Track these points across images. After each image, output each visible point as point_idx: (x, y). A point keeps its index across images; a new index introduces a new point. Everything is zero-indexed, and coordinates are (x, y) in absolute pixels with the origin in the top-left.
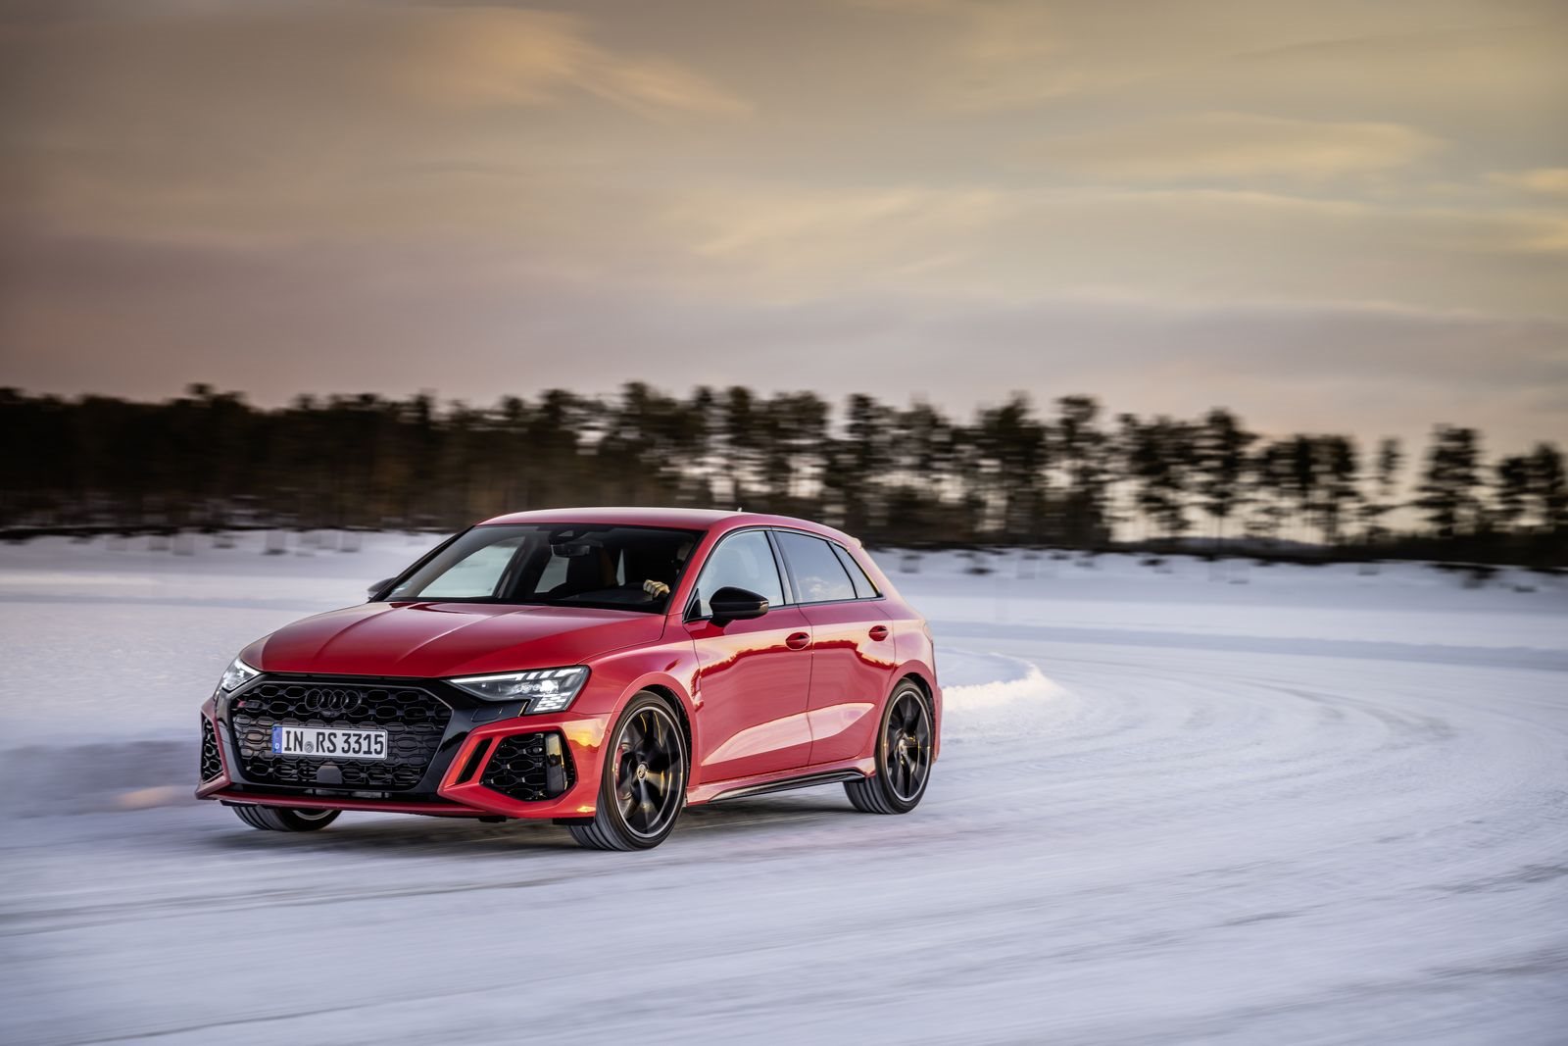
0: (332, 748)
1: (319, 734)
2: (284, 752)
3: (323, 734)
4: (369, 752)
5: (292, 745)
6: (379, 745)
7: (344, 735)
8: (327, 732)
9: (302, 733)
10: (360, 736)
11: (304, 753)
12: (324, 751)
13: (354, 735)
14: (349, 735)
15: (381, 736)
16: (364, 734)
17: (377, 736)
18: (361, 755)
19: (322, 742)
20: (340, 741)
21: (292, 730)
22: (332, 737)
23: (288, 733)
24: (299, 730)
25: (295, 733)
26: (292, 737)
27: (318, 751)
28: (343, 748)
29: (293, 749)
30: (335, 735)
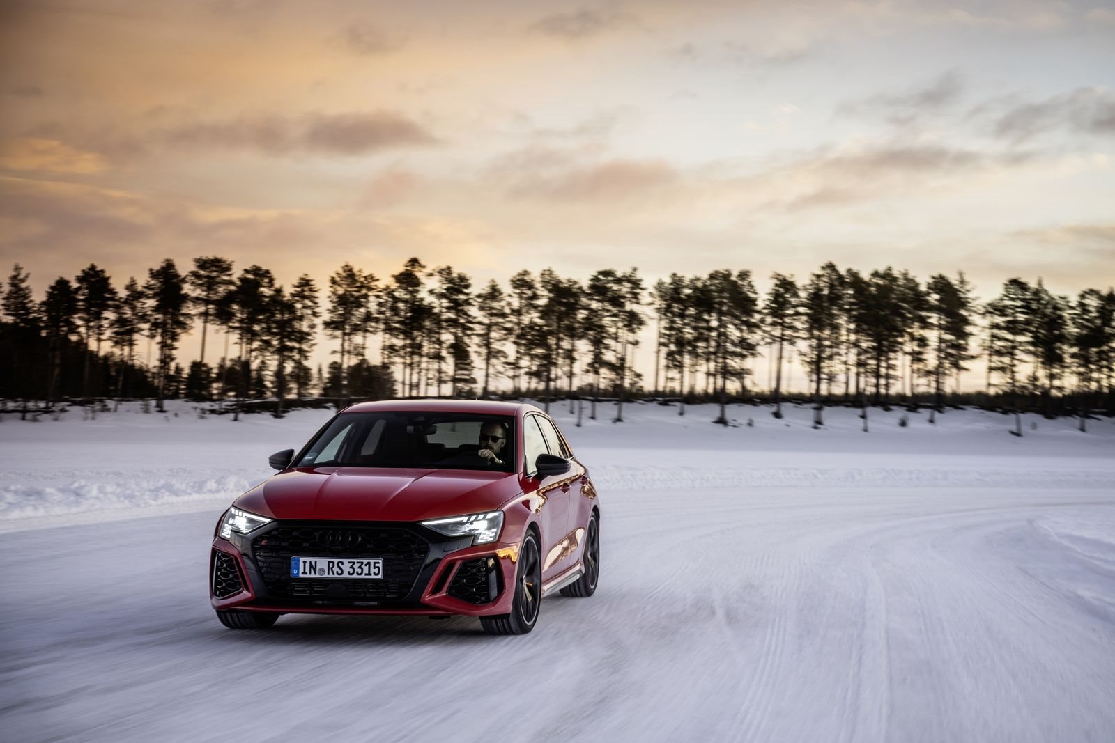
0: (340, 572)
1: (329, 562)
2: (301, 575)
3: (333, 563)
4: (369, 574)
5: (307, 571)
6: (377, 569)
7: (349, 562)
8: (336, 561)
9: (316, 562)
10: (362, 563)
11: (318, 576)
12: (334, 574)
13: (358, 563)
14: (354, 563)
15: (379, 563)
16: (365, 561)
17: (375, 563)
18: (363, 576)
19: (332, 568)
21: (308, 560)
22: (340, 564)
23: (305, 562)
24: (313, 560)
25: (310, 562)
26: (308, 565)
27: (329, 574)
28: (349, 572)
29: (308, 573)
30: (342, 563)
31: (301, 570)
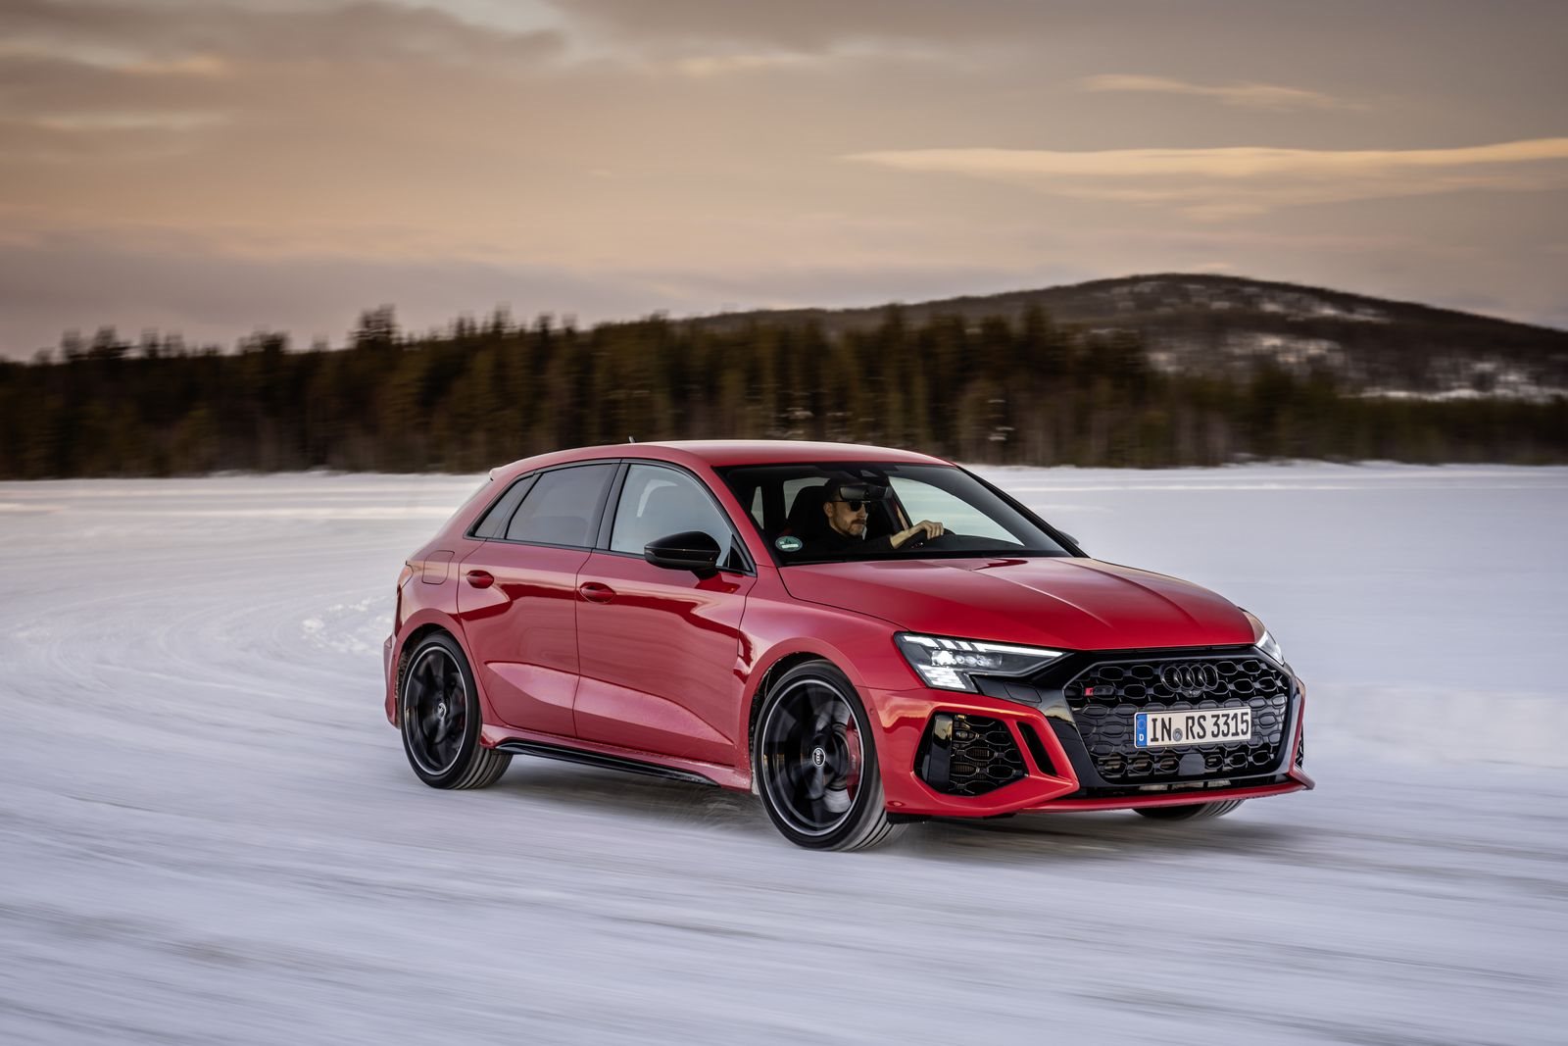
0: (1201, 734)
1: (1188, 718)
2: (1149, 743)
3: (1193, 718)
4: (1236, 734)
5: (1159, 735)
6: (1245, 724)
7: (1213, 716)
8: (1196, 714)
9: (1170, 719)
10: (1228, 716)
11: (1173, 742)
12: (1194, 738)
13: (1223, 716)
14: (1218, 716)
15: (1247, 714)
16: (1231, 713)
17: (1243, 714)
18: (1230, 738)
19: (1191, 728)
20: (1209, 724)
21: (1159, 716)
22: (1202, 720)
23: (1154, 720)
24: (1166, 716)
25: (1163, 719)
26: (1159, 724)
27: (1187, 738)
28: (1213, 732)
29: (1160, 739)
30: (1204, 718)
31: (1150, 735)
